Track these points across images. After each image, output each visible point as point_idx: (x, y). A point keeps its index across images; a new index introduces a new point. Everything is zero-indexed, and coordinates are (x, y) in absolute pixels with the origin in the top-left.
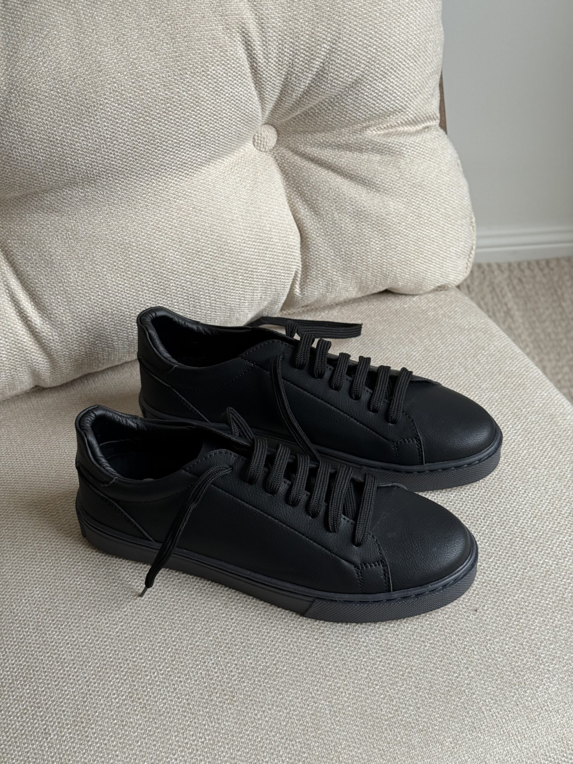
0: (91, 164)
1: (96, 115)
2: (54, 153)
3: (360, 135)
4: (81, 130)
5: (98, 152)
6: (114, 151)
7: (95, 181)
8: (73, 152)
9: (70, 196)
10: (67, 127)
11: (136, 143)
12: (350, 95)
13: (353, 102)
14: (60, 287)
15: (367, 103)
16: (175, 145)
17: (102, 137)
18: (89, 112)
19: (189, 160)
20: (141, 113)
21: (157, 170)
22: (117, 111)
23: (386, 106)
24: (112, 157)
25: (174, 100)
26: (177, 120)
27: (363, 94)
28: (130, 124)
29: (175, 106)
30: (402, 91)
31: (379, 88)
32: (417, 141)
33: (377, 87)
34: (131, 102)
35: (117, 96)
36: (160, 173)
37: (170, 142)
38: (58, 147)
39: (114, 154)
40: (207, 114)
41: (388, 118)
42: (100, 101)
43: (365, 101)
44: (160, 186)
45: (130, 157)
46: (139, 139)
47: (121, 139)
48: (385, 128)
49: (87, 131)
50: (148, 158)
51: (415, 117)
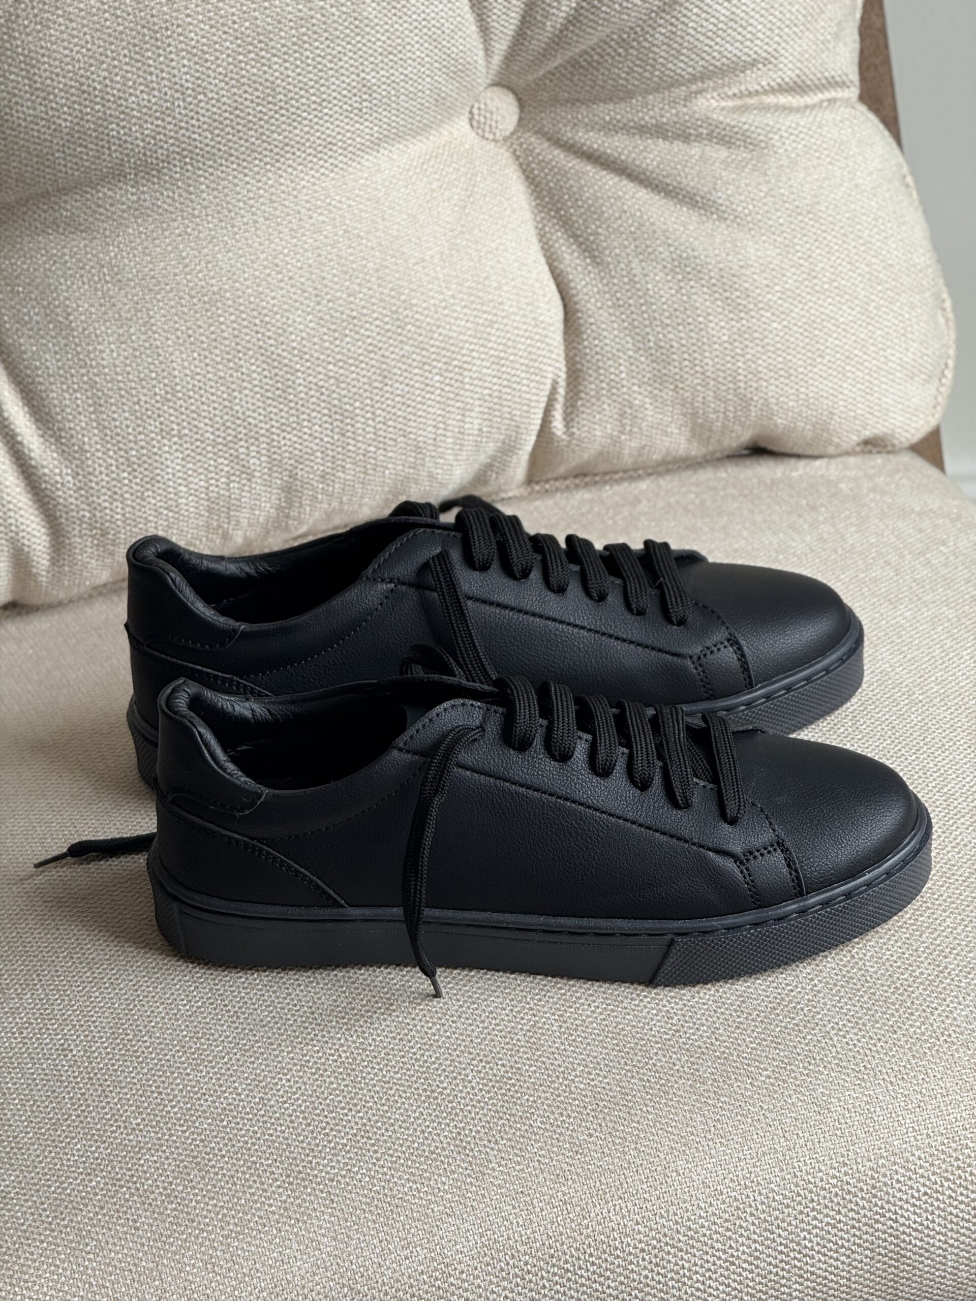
0: (154, 138)
1: (169, 45)
2: (87, 114)
3: (685, 106)
4: (140, 73)
5: (169, 115)
6: (197, 113)
7: (159, 171)
8: (123, 112)
9: (110, 201)
10: (115, 67)
11: (240, 100)
12: (660, 25)
13: (666, 41)
14: (83, 375)
15: (696, 43)
16: (313, 106)
17: (177, 87)
18: (157, 40)
19: (339, 137)
20: (251, 44)
21: (277, 154)
22: (208, 39)
23: (736, 51)
24: (193, 126)
25: (314, 21)
26: (319, 59)
27: (687, 25)
28: (229, 64)
29: (315, 33)
30: (765, 22)
31: (717, 15)
32: (802, 123)
33: (714, 13)
34: (234, 22)
35: (209, 11)
36: (282, 160)
37: (304, 100)
38: (97, 103)
39: (198, 120)
40: (376, 51)
41: (742, 75)
42: (177, 19)
43: (692, 40)
44: (281, 184)
45: (227, 126)
46: (246, 92)
47: (212, 91)
48: (735, 95)
49: (151, 74)
50: (261, 130)
51: (798, 76)
